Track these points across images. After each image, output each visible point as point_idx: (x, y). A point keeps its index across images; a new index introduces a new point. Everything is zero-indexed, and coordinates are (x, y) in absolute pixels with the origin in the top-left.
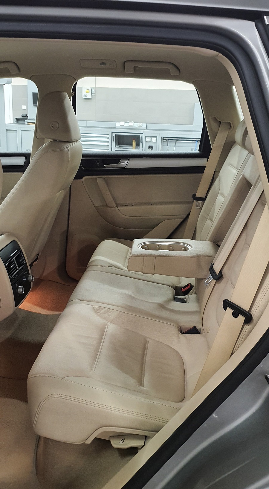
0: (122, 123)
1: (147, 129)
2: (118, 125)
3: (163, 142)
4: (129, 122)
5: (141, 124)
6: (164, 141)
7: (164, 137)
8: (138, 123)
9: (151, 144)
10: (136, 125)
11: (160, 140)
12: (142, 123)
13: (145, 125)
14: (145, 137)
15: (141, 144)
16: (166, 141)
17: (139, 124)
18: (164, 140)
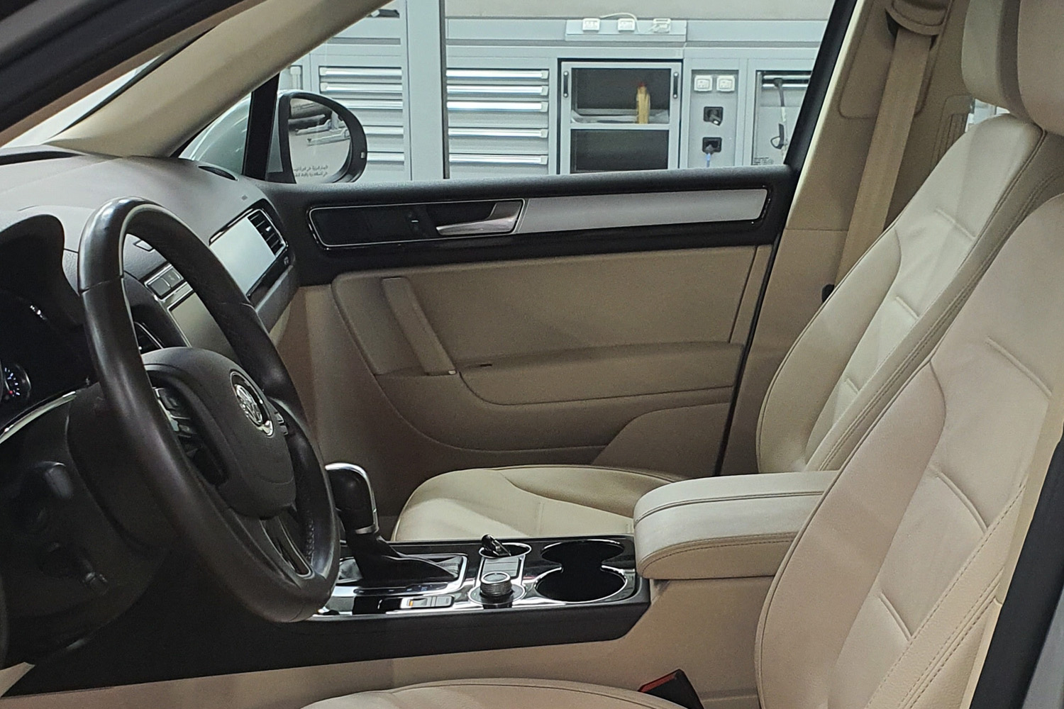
0: (591, 24)
1: (689, 43)
2: (573, 28)
3: (764, 89)
4: (617, 18)
5: (666, 24)
6: (765, 85)
7: (764, 73)
8: (652, 19)
9: (713, 102)
10: (646, 28)
11: (749, 82)
12: (669, 21)
13: (679, 28)
14: (690, 72)
15: (674, 104)
16: (772, 85)
17: (658, 25)
18: (764, 81)
